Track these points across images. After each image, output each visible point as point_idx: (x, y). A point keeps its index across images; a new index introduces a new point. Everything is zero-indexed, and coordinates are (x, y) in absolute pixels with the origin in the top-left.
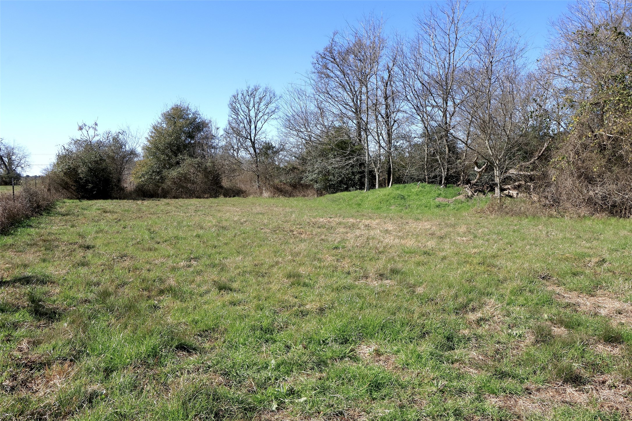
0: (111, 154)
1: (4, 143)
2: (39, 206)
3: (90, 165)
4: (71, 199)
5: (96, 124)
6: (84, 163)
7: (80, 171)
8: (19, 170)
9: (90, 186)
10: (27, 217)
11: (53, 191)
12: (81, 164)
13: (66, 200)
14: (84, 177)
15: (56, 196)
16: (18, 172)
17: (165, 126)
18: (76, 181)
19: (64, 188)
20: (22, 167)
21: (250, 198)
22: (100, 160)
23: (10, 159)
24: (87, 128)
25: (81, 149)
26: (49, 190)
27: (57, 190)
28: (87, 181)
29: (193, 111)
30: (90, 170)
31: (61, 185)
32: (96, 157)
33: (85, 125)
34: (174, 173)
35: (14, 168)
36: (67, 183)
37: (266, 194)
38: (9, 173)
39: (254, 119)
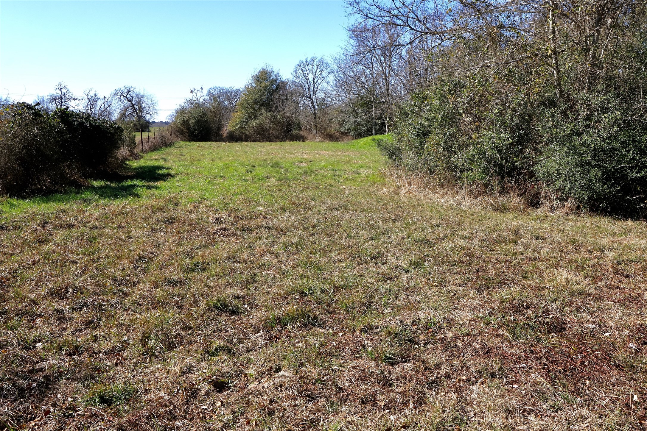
0: (212, 109)
1: (135, 92)
2: (165, 143)
3: (197, 118)
4: (185, 141)
5: (202, 89)
6: (193, 117)
7: (190, 122)
8: (148, 117)
9: (197, 132)
10: (160, 147)
11: (174, 136)
12: (191, 117)
13: (181, 142)
14: (193, 127)
15: (175, 139)
16: (147, 119)
17: (254, 85)
18: (188, 129)
19: (181, 134)
20: (150, 115)
21: (307, 142)
22: (203, 114)
23: (140, 107)
24: (196, 91)
25: (192, 106)
26: (171, 135)
27: (177, 136)
28: (195, 129)
29: (275, 73)
30: (197, 121)
31: (178, 131)
32: (200, 113)
33: (195, 90)
34: (254, 123)
35: (144, 115)
36: (182, 130)
37: (317, 140)
38: (139, 120)
39: (312, 82)
